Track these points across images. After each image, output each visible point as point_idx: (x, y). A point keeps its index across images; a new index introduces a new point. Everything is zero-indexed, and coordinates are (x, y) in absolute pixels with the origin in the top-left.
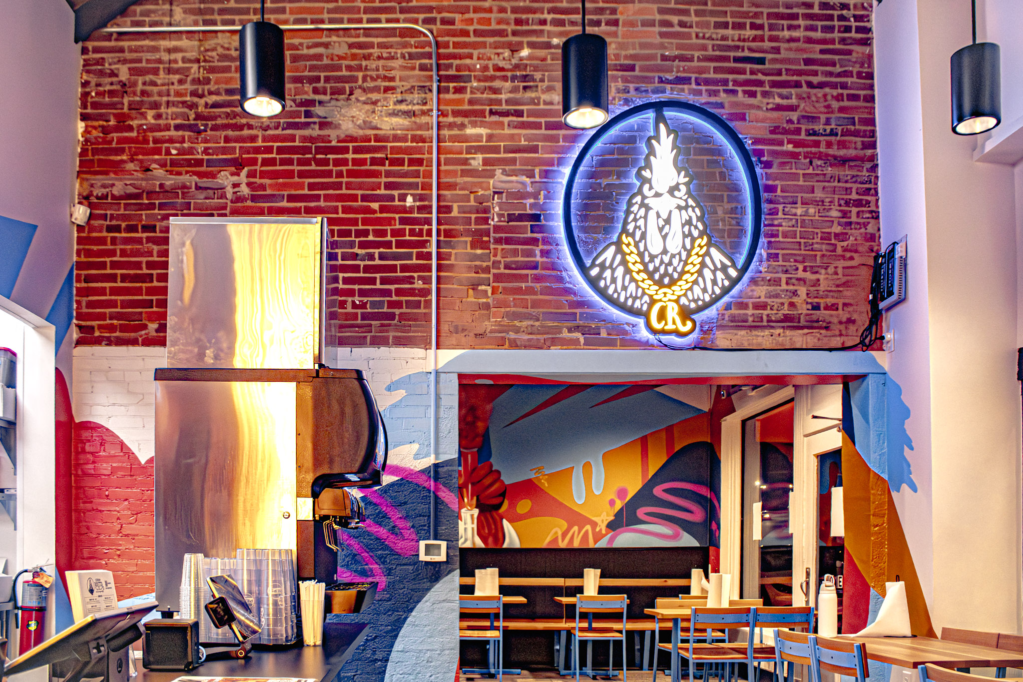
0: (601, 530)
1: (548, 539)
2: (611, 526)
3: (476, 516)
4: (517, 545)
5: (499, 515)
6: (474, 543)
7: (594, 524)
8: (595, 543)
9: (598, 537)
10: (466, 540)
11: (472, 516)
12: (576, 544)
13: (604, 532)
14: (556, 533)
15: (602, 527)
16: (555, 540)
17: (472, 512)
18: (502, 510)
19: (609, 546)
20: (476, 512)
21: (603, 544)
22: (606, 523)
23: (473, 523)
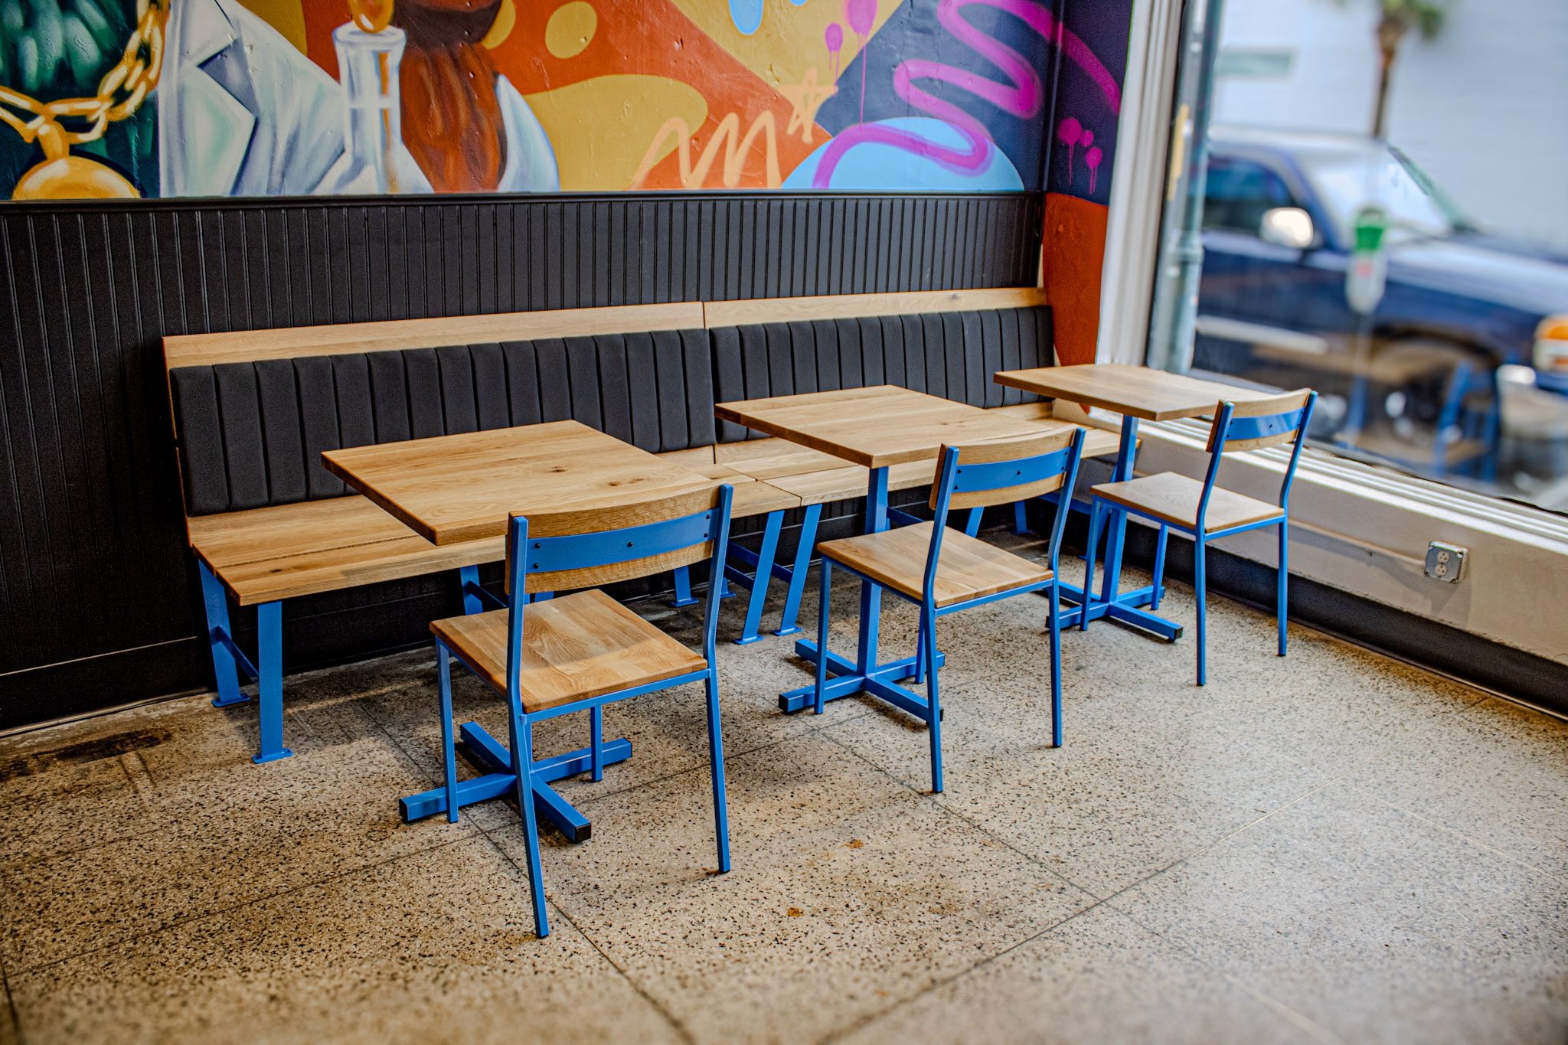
0: (801, 129)
1: (651, 160)
2: (832, 115)
3: (395, 59)
4: (548, 183)
5: (483, 55)
6: (389, 175)
7: (783, 109)
8: (784, 176)
9: (792, 154)
10: (358, 165)
11: (381, 58)
12: (731, 181)
13: (807, 138)
14: (674, 135)
15: (804, 117)
16: (670, 162)
17: (378, 43)
18: (494, 40)
19: (819, 188)
20: (395, 40)
21: (802, 179)
22: (815, 106)
23: (384, 90)
